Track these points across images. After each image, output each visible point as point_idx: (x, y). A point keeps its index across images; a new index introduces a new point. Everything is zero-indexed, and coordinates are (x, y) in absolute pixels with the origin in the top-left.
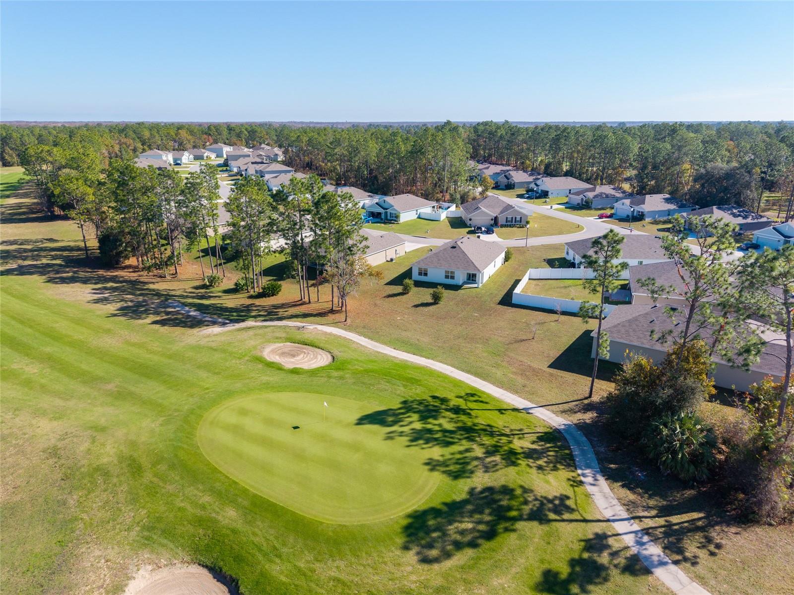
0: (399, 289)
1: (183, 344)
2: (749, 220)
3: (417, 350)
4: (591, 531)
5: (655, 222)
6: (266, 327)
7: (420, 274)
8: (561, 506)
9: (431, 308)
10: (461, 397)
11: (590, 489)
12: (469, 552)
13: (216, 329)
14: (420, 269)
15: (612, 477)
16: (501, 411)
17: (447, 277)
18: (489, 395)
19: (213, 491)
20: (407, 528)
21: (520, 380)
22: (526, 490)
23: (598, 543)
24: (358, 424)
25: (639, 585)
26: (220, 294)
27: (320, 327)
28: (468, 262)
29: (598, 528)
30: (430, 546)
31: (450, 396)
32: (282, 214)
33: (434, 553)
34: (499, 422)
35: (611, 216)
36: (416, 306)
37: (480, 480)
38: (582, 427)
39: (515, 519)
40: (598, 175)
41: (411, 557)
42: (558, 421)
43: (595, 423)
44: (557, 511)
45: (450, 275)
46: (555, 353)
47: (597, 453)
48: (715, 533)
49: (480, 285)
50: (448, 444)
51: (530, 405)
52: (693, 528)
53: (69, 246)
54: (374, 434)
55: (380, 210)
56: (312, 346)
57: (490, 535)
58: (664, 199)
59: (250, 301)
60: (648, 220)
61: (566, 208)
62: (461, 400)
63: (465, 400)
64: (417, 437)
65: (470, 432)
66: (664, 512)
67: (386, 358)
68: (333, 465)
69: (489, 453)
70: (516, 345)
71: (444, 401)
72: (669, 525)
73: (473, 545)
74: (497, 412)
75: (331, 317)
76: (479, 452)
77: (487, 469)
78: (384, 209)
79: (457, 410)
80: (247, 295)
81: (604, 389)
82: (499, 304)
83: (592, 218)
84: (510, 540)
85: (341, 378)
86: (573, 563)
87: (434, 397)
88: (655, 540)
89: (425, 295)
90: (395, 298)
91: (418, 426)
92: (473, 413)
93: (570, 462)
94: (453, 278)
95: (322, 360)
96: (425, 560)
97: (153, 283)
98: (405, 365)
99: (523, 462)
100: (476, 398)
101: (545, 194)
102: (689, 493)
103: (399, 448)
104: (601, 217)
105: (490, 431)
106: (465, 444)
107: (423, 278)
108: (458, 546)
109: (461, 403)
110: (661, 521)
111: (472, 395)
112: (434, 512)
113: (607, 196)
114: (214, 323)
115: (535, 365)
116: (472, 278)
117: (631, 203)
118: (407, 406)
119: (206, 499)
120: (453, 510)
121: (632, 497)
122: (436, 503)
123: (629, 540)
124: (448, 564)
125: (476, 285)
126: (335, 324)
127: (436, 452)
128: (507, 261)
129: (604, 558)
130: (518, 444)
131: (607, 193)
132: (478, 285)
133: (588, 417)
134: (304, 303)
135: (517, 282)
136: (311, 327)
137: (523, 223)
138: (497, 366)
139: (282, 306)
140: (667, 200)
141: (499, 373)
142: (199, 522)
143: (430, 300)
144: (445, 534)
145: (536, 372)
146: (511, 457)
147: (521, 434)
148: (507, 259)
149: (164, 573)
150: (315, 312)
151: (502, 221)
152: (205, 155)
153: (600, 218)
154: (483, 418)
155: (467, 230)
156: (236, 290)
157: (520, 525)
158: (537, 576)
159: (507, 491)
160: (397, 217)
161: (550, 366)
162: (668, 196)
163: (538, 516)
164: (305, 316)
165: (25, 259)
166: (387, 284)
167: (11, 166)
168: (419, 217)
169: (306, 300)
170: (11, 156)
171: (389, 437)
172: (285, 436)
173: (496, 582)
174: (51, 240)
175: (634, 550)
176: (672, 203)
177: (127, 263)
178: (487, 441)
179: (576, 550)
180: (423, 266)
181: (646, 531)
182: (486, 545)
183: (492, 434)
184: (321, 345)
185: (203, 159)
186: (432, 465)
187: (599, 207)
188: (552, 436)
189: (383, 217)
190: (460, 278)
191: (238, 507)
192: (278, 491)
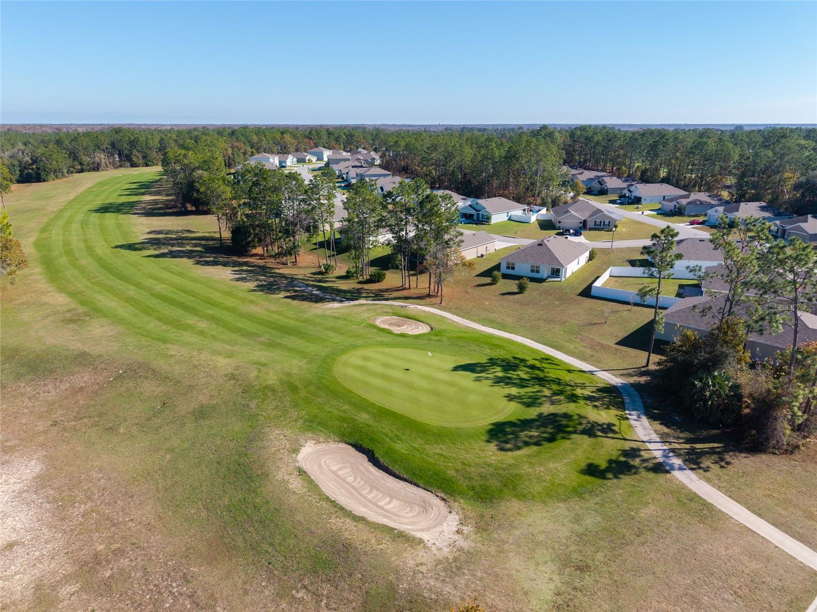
0: (488, 280)
1: (311, 314)
3: (502, 327)
4: (627, 446)
6: (376, 304)
7: (508, 268)
8: (608, 429)
9: (516, 296)
10: (537, 360)
11: (633, 422)
12: (535, 448)
13: (336, 305)
14: (508, 263)
15: (652, 417)
16: (569, 371)
17: (532, 271)
18: (560, 361)
19: (350, 403)
20: (490, 432)
21: (589, 352)
22: (580, 417)
23: (634, 453)
24: (453, 370)
25: (661, 478)
26: (333, 279)
27: (419, 307)
28: (552, 258)
29: (634, 445)
30: (506, 442)
31: (527, 358)
32: (390, 212)
33: (509, 446)
34: (567, 377)
35: (702, 223)
36: (503, 294)
37: (547, 409)
38: (636, 386)
39: (570, 433)
40: (696, 182)
41: (492, 447)
42: (616, 381)
43: (647, 384)
44: (603, 431)
45: (535, 270)
46: (623, 334)
47: (644, 403)
48: (727, 457)
49: (563, 279)
50: (523, 387)
51: (593, 369)
52: (712, 452)
53: (205, 236)
54: (466, 379)
55: (473, 212)
56: (414, 320)
57: (552, 439)
58: (760, 207)
59: (360, 286)
61: (658, 214)
62: (537, 361)
63: (540, 362)
64: (498, 381)
65: (542, 381)
66: (691, 441)
67: (476, 331)
68: (437, 394)
69: (555, 394)
70: (590, 327)
71: (522, 360)
72: (694, 449)
73: (537, 444)
74: (566, 372)
75: (428, 300)
76: (547, 392)
77: (553, 403)
78: (476, 211)
79: (533, 367)
80: (357, 281)
82: (579, 295)
83: (682, 225)
84: (563, 445)
85: (439, 341)
86: (610, 462)
87: (515, 358)
88: (678, 456)
89: (512, 286)
90: (484, 287)
91: (500, 374)
92: (546, 370)
93: (621, 406)
94: (538, 272)
95: (423, 329)
96: (502, 449)
97: (278, 269)
98: (491, 336)
99: (582, 402)
100: (550, 361)
101: (637, 201)
102: (714, 432)
103: (485, 386)
104: (692, 223)
105: (558, 382)
106: (537, 388)
107: (510, 272)
108: (527, 444)
109: (537, 364)
110: (688, 446)
111: (547, 359)
112: (511, 424)
113: (701, 203)
114: (334, 300)
115: (604, 342)
116: (556, 273)
117: (725, 210)
118: (493, 362)
119: (346, 407)
120: (526, 424)
121: (666, 430)
122: (513, 419)
123: (658, 454)
124: (518, 453)
125: (559, 279)
126: (432, 305)
127: (514, 391)
128: (591, 260)
129: (636, 462)
130: (579, 392)
131: (702, 200)
132: (561, 279)
133: (643, 379)
134: (405, 289)
135: (598, 277)
136: (412, 307)
137: (611, 227)
138: (571, 341)
139: (387, 290)
140: (763, 209)
141: (572, 347)
142: (343, 420)
143: (515, 289)
144: (517, 437)
145: (602, 346)
146: (573, 398)
147: (583, 386)
148: (591, 258)
149: (323, 446)
150: (415, 296)
151: (590, 224)
152: (307, 158)
153: (691, 225)
154: (553, 374)
155: (556, 231)
156: (347, 276)
157: (574, 436)
158: (583, 465)
159: (566, 416)
160: (488, 219)
161: (617, 344)
162: (764, 204)
163: (589, 432)
164: (406, 298)
165: (173, 245)
166: (477, 276)
167: (137, 166)
168: (510, 219)
169: (407, 286)
170: (138, 157)
171: (478, 380)
173: (551, 465)
174: (189, 231)
175: (661, 460)
176: (767, 211)
177: (254, 251)
178: (555, 387)
179: (614, 455)
180: (511, 261)
181: (673, 450)
182: (547, 445)
183: (559, 384)
184: (422, 319)
185: (305, 162)
186: (510, 398)
187: (693, 214)
188: (610, 390)
189: (475, 218)
190: (545, 272)
191: (369, 413)
192: (396, 406)
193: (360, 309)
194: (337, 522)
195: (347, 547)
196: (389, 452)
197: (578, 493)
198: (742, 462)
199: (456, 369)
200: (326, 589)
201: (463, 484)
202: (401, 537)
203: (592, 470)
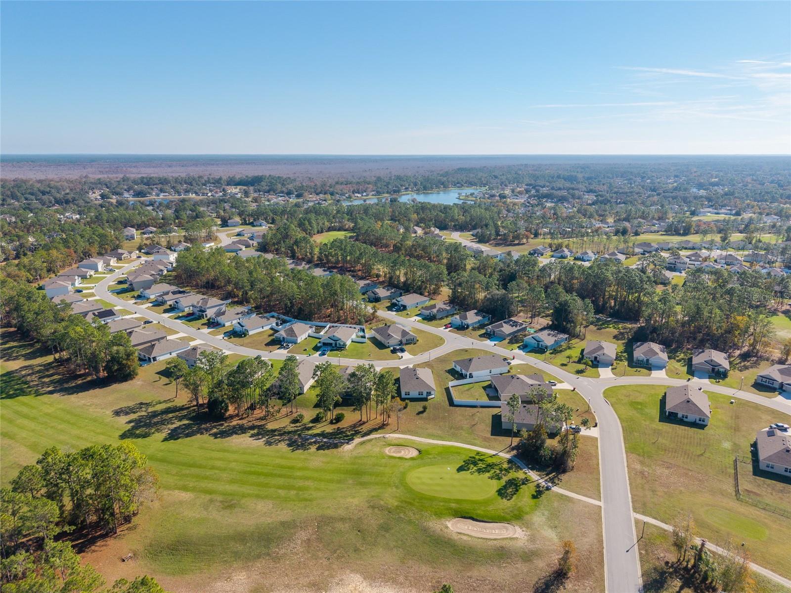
2: (518, 328)
4: (535, 483)
5: (474, 329)
6: (370, 440)
7: (406, 395)
9: (425, 414)
10: (476, 455)
11: (529, 474)
12: (515, 495)
13: (347, 447)
14: (406, 392)
15: (532, 469)
16: (491, 457)
18: (482, 452)
19: (441, 502)
20: (498, 494)
21: (487, 444)
22: (517, 478)
23: (538, 486)
24: (458, 472)
25: (551, 492)
26: (311, 425)
27: (391, 435)
28: (427, 386)
29: (536, 483)
30: (506, 497)
31: (473, 455)
33: (509, 498)
34: (494, 460)
35: (451, 326)
36: (418, 414)
37: (505, 479)
38: (515, 456)
39: (520, 486)
41: (504, 500)
42: (508, 456)
43: (518, 453)
44: (526, 481)
45: (421, 394)
46: (489, 429)
47: (525, 464)
48: (559, 477)
50: (489, 471)
51: (496, 452)
52: (555, 476)
55: (332, 342)
56: (402, 446)
57: (517, 491)
58: (475, 313)
60: (471, 328)
61: (423, 319)
63: (478, 455)
64: (480, 471)
65: (490, 466)
66: (547, 475)
68: (466, 486)
69: (501, 471)
70: (474, 428)
71: (473, 458)
72: (550, 478)
75: (388, 428)
76: (498, 471)
77: (504, 476)
78: (334, 341)
79: (480, 460)
80: (327, 422)
81: (516, 441)
82: (449, 406)
83: (441, 327)
84: (521, 491)
85: (433, 458)
86: (536, 492)
87: (470, 457)
88: (549, 482)
89: (417, 406)
90: (405, 410)
91: (475, 468)
92: (485, 459)
93: (520, 468)
95: (414, 453)
96: (508, 500)
99: (510, 471)
100: (480, 454)
101: (404, 308)
102: (550, 468)
103: (477, 476)
104: (446, 326)
105: (494, 464)
106: (493, 470)
107: (409, 396)
108: (512, 495)
109: (478, 457)
110: (548, 477)
112: (501, 489)
113: (443, 310)
114: (343, 444)
115: (486, 436)
116: (431, 393)
117: (460, 318)
118: (466, 463)
119: (442, 504)
120: (505, 487)
121: (539, 473)
122: (500, 487)
123: (544, 484)
124: (513, 499)
125: (433, 396)
126: (394, 432)
127: (488, 475)
129: (541, 489)
130: (505, 466)
133: (515, 452)
134: (364, 423)
136: (387, 436)
137: (416, 340)
139: (355, 426)
140: (477, 314)
142: (447, 509)
143: (421, 409)
144: (507, 494)
145: (488, 439)
146: (507, 471)
147: (502, 463)
150: (377, 427)
151: (404, 341)
153: (446, 328)
154: (489, 461)
155: (388, 351)
156: (317, 420)
157: (521, 487)
158: (531, 496)
159: (513, 479)
160: (345, 345)
161: (492, 435)
162: (475, 311)
163: (523, 484)
164: (375, 430)
168: (353, 342)
171: (472, 473)
172: (443, 482)
173: (524, 500)
175: (546, 486)
178: (497, 468)
179: (535, 489)
181: (546, 480)
182: (518, 493)
183: (496, 465)
184: (405, 444)
186: (490, 478)
188: (510, 461)
189: (334, 345)
190: (425, 394)
191: (454, 503)
192: (459, 497)
193: (368, 446)
194: (490, 543)
195: (502, 547)
196: (477, 515)
197: (537, 506)
198: (564, 477)
200: (509, 561)
201: (508, 517)
202: (511, 539)
203: (534, 497)
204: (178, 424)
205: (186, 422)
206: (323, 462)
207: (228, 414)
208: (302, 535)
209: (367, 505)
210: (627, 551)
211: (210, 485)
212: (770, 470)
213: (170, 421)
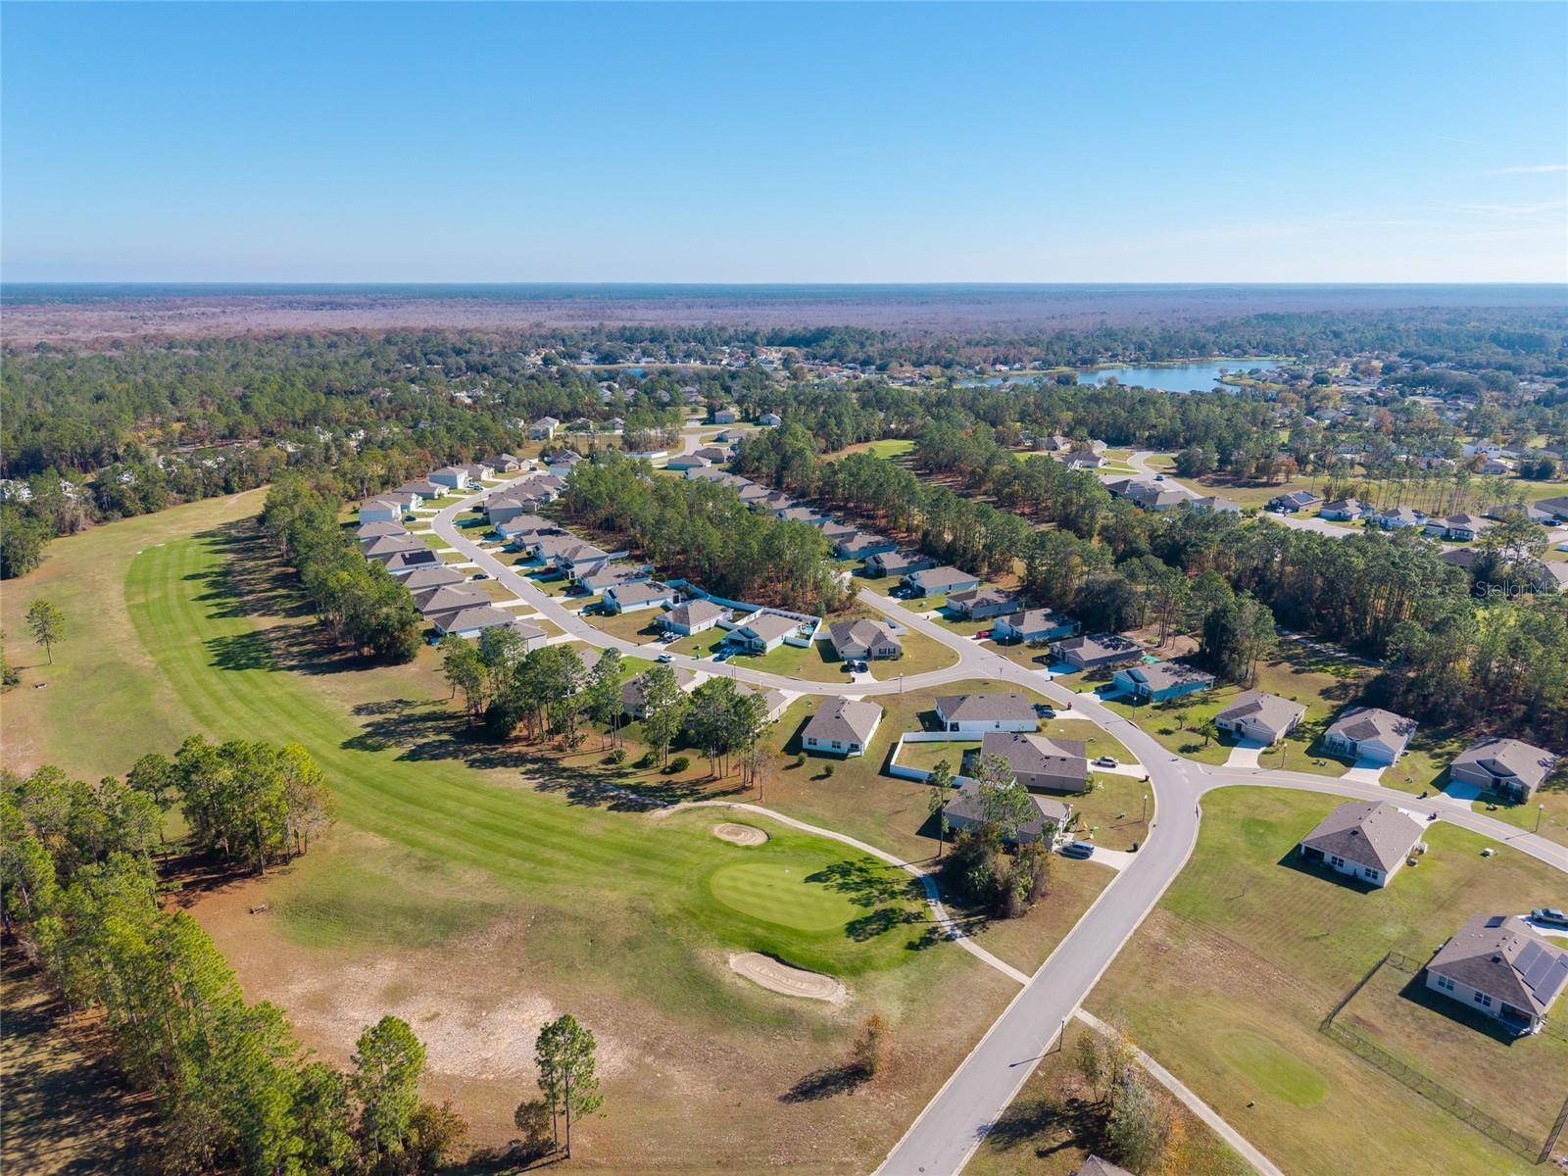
0: (793, 759)
1: (648, 828)
2: (1119, 651)
3: (825, 825)
4: (930, 926)
5: (1033, 646)
6: (703, 808)
7: (809, 743)
8: (918, 916)
9: (826, 781)
10: (862, 861)
11: (932, 908)
12: (876, 937)
13: (661, 813)
14: (810, 739)
15: (944, 902)
16: (887, 868)
17: (834, 747)
18: (878, 858)
19: (744, 922)
20: (847, 930)
21: (897, 846)
22: (901, 910)
23: (934, 930)
24: (806, 882)
25: (950, 945)
26: (631, 770)
27: (743, 806)
29: (934, 925)
30: (859, 935)
31: (854, 860)
33: (861, 938)
34: (886, 875)
35: (989, 635)
36: (813, 779)
37: (879, 906)
38: (933, 875)
39: (896, 922)
40: (984, 557)
41: (851, 940)
42: (919, 872)
43: (941, 872)
44: (916, 918)
45: (837, 745)
46: (921, 823)
47: (940, 890)
48: (987, 925)
49: (862, 753)
50: (859, 890)
51: (903, 863)
52: (980, 922)
53: (435, 713)
54: (817, 888)
55: (744, 639)
56: (745, 824)
57: (885, 929)
58: (1046, 615)
59: (666, 778)
60: (1027, 642)
61: (945, 617)
63: (865, 862)
64: (843, 887)
65: (870, 882)
66: (966, 916)
67: (807, 834)
68: (802, 905)
69: (881, 894)
70: (894, 816)
71: (852, 864)
72: (969, 921)
73: (878, 934)
74: (884, 869)
75: (746, 794)
76: (876, 893)
77: (881, 902)
78: (747, 638)
79: (861, 870)
80: (658, 770)
81: (947, 849)
82: (879, 775)
83: (969, 638)
84: (893, 932)
85: (783, 852)
86: (921, 939)
87: (846, 862)
88: (959, 928)
89: (818, 766)
90: (793, 769)
91: (840, 881)
92: (871, 870)
93: (924, 896)
94: (839, 748)
95: (759, 839)
96: (857, 941)
98: (819, 839)
99: (899, 897)
100: (871, 861)
101: (920, 593)
102: (982, 907)
103: (833, 893)
104: (981, 634)
105: (880, 881)
106: (868, 890)
107: (812, 747)
108: (871, 935)
109: (861, 864)
110: (965, 920)
111: (868, 859)
112: (859, 922)
113: (989, 603)
114: (657, 806)
115: (907, 833)
116: (855, 747)
117: (1011, 621)
118: (831, 870)
119: (742, 925)
120: (868, 920)
121: (953, 910)
122: (859, 918)
123: (948, 929)
124: (867, 942)
125: (858, 753)
126: (753, 801)
127: (854, 895)
128: (884, 718)
129: (936, 936)
130: (896, 888)
131: (989, 597)
132: (860, 753)
133: (937, 869)
134: (715, 780)
135: (894, 749)
136: (736, 806)
137: (897, 654)
138: (882, 835)
139: (697, 782)
140: (1048, 617)
141: (884, 842)
142: (746, 935)
143: (823, 773)
144: (864, 931)
145: (906, 838)
146: (893, 895)
147: (898, 882)
148: (883, 715)
149: (740, 956)
150: (731, 789)
151: (875, 652)
152: (436, 492)
153: (977, 637)
154: (876, 874)
155: (839, 665)
156: (643, 764)
157: (898, 925)
158: (906, 944)
159: (893, 911)
160: (763, 648)
161: (917, 834)
162: (1049, 610)
163: (907, 921)
164: (725, 793)
166: (783, 752)
168: (785, 643)
169: (717, 774)
171: (826, 888)
172: (768, 892)
173: (888, 947)
174: (403, 702)
175: (949, 932)
176: (1053, 622)
178: (880, 887)
179: (923, 933)
180: (813, 737)
181: (956, 925)
182: (884, 934)
183: (882, 883)
184: (752, 823)
186: (853, 901)
187: (979, 619)
188: (916, 883)
189: (746, 645)
190: (845, 747)
191: (762, 927)
192: (777, 919)
193: (693, 817)
194: (778, 1000)
195: (792, 1011)
196: (789, 954)
197: (905, 961)
198: (996, 926)
199: (809, 879)
200: (790, 1032)
201: (840, 967)
202: (817, 1001)
203: (911, 946)
204: (432, 738)
205: (445, 737)
206: (605, 829)
207: (514, 734)
208: (505, 928)
209: (626, 904)
210: (1012, 1066)
211: (420, 833)
212: (1444, 991)
213: (421, 733)
